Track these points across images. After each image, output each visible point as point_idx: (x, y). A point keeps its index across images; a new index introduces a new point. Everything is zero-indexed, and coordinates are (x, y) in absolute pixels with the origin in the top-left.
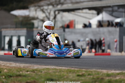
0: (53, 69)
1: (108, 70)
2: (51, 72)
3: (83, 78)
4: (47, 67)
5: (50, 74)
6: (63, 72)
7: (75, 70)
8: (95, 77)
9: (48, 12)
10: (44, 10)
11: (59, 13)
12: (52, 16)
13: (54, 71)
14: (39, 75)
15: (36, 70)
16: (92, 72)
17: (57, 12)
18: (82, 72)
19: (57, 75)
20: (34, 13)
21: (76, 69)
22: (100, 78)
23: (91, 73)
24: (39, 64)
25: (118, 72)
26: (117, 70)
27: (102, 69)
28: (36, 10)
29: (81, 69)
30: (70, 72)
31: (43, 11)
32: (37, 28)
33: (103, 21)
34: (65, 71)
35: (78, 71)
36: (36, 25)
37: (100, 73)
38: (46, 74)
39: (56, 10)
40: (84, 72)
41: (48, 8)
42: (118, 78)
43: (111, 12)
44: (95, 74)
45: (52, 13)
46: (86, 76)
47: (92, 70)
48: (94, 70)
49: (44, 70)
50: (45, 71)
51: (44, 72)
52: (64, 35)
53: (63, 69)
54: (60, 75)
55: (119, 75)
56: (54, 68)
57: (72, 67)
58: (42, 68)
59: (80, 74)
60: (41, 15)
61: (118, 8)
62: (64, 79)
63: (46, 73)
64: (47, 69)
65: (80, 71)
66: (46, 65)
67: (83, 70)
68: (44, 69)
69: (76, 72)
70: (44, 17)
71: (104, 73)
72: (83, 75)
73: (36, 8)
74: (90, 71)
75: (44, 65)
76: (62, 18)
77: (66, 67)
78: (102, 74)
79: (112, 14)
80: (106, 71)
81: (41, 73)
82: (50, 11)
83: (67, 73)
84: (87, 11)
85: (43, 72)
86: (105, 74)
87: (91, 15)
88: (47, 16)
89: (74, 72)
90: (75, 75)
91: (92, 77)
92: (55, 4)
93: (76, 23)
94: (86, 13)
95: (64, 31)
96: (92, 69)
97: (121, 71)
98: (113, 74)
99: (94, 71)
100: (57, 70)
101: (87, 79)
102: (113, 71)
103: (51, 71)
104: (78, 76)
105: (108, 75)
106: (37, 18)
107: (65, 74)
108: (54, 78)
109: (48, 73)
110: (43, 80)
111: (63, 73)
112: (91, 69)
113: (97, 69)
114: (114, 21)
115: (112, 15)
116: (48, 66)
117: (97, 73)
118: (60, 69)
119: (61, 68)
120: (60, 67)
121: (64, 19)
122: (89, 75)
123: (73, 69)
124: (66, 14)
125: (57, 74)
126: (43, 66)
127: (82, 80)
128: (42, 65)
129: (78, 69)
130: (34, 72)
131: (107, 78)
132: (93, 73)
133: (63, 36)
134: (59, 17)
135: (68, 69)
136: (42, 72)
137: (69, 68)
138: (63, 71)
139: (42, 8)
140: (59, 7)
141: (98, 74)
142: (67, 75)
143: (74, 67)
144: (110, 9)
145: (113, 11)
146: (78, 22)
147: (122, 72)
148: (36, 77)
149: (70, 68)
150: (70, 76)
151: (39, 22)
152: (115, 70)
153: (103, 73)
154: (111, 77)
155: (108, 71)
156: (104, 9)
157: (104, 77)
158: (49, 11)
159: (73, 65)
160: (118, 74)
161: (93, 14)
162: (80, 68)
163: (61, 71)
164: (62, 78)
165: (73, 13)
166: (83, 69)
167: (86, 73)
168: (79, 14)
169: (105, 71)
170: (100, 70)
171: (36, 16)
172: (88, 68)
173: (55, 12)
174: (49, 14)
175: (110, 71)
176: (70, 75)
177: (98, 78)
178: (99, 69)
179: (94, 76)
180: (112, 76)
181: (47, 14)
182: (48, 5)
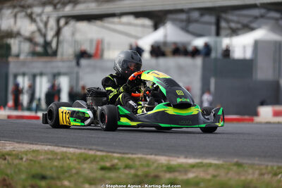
0: (46, 152)
1: (171, 156)
2: (44, 159)
3: (112, 175)
4: (35, 147)
5: (39, 163)
6: (69, 159)
7: (96, 156)
8: (140, 173)
9: (41, 21)
10: (34, 16)
11: (66, 23)
12: (52, 29)
13: (50, 157)
14: (16, 165)
15: (10, 154)
16: (133, 160)
17: (62, 22)
18: (111, 160)
19: (56, 167)
20: (12, 21)
21: (99, 153)
22: (152, 174)
23: (131, 163)
24: (16, 140)
25: (192, 161)
26: (190, 158)
27: (156, 155)
28: (15, 16)
29: (110, 154)
30: (85, 159)
31: (31, 17)
32: (18, 56)
33: (165, 43)
34: (74, 157)
35: (102, 158)
36: (15, 49)
37: (153, 163)
38: (32, 163)
39: (61, 15)
40: (116, 161)
41: (43, 12)
42: (191, 175)
43: (184, 24)
44: (142, 165)
45: (52, 23)
46: (121, 170)
47: (134, 156)
48: (140, 156)
49: (26, 155)
50: (29, 157)
51: (27, 159)
52: (77, 73)
53: (70, 153)
54: (62, 167)
55: (194, 170)
56: (49, 149)
57: (90, 149)
58: (23, 150)
59: (108, 164)
60: (26, 27)
61: (202, 15)
62: (71, 176)
63: (31, 160)
64: (34, 151)
65: (106, 157)
66: (33, 144)
67: (115, 155)
68: (26, 153)
69: (97, 159)
70: (33, 33)
71: (162, 163)
72: (113, 168)
73: (16, 10)
74: (129, 158)
75: (28, 143)
76: (73, 34)
77: (76, 148)
78: (155, 165)
79: (186, 26)
80: (167, 158)
81: (20, 161)
82: (48, 18)
83: (79, 162)
84: (131, 19)
85: (24, 159)
86: (162, 167)
87: (139, 29)
88: (39, 30)
89: (93, 160)
90: (94, 166)
91: (132, 171)
92: (58, 3)
93: (106, 46)
94: (129, 24)
95: (78, 64)
96: (135, 154)
97: (199, 158)
98: (180, 165)
99: (138, 158)
100: (56, 154)
101: (123, 176)
102: (182, 160)
103: (42, 157)
104: (103, 169)
105: (170, 169)
106: (18, 34)
107: (74, 164)
108: (48, 173)
109: (35, 161)
110: (23, 176)
111: (68, 162)
112: (132, 154)
113: (147, 155)
114: (189, 43)
115: (186, 30)
116: (36, 144)
117: (144, 163)
118: (63, 153)
119: (64, 149)
120: (64, 147)
121: (78, 37)
122: (127, 167)
123: (92, 153)
124: (83, 26)
125: (56, 163)
126: (24, 146)
127: (110, 179)
128: (23, 143)
129: (104, 154)
130: (5, 159)
131: (168, 176)
132: (137, 163)
133: (75, 76)
134: (66, 32)
135: (81, 154)
136: (22, 159)
137: (83, 151)
138: (70, 156)
139: (29, 11)
140: (68, 10)
141: (148, 166)
142: (78, 166)
143: (94, 147)
144: (183, 16)
145: (189, 21)
146: (109, 44)
147: (201, 163)
148: (9, 172)
149: (86, 151)
150: (84, 169)
151: (20, 42)
152: (186, 157)
153: (159, 164)
154: (177, 174)
155: (171, 158)
156: (170, 16)
157: (161, 174)
158: (44, 18)
159: (93, 144)
160: (193, 166)
161: (143, 26)
162: (109, 152)
163: (64, 157)
164: (67, 174)
165: (99, 23)
166: (114, 152)
167: (120, 164)
168: (112, 26)
169: (163, 160)
170: (153, 157)
171: (15, 29)
172: (127, 152)
173: (58, 21)
174: (46, 24)
175: (174, 159)
176: (85, 166)
177: (146, 176)
178: (151, 154)
179: (137, 169)
180: (179, 171)
181: (42, 25)
182: (44, 4)
